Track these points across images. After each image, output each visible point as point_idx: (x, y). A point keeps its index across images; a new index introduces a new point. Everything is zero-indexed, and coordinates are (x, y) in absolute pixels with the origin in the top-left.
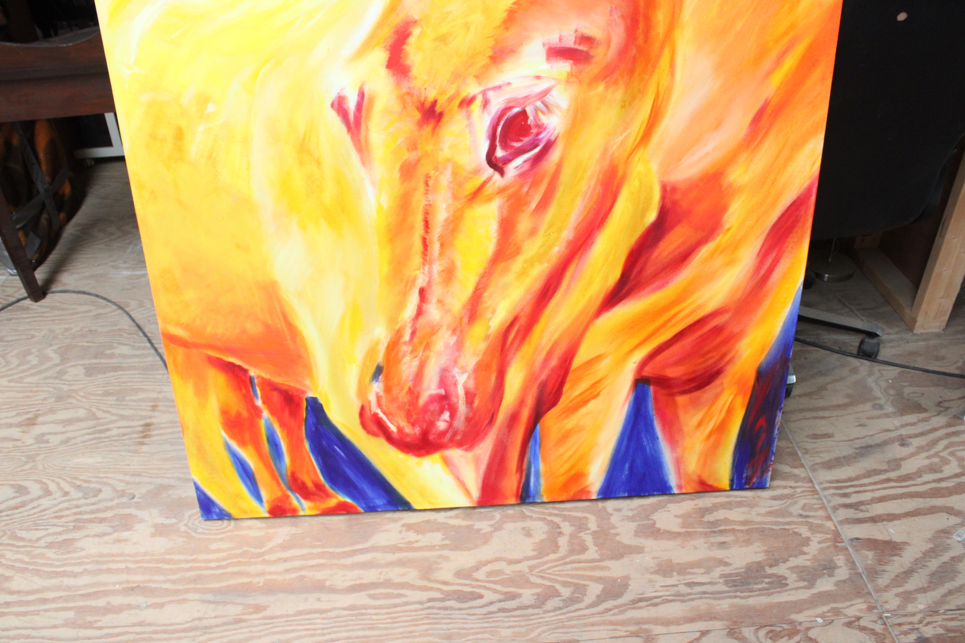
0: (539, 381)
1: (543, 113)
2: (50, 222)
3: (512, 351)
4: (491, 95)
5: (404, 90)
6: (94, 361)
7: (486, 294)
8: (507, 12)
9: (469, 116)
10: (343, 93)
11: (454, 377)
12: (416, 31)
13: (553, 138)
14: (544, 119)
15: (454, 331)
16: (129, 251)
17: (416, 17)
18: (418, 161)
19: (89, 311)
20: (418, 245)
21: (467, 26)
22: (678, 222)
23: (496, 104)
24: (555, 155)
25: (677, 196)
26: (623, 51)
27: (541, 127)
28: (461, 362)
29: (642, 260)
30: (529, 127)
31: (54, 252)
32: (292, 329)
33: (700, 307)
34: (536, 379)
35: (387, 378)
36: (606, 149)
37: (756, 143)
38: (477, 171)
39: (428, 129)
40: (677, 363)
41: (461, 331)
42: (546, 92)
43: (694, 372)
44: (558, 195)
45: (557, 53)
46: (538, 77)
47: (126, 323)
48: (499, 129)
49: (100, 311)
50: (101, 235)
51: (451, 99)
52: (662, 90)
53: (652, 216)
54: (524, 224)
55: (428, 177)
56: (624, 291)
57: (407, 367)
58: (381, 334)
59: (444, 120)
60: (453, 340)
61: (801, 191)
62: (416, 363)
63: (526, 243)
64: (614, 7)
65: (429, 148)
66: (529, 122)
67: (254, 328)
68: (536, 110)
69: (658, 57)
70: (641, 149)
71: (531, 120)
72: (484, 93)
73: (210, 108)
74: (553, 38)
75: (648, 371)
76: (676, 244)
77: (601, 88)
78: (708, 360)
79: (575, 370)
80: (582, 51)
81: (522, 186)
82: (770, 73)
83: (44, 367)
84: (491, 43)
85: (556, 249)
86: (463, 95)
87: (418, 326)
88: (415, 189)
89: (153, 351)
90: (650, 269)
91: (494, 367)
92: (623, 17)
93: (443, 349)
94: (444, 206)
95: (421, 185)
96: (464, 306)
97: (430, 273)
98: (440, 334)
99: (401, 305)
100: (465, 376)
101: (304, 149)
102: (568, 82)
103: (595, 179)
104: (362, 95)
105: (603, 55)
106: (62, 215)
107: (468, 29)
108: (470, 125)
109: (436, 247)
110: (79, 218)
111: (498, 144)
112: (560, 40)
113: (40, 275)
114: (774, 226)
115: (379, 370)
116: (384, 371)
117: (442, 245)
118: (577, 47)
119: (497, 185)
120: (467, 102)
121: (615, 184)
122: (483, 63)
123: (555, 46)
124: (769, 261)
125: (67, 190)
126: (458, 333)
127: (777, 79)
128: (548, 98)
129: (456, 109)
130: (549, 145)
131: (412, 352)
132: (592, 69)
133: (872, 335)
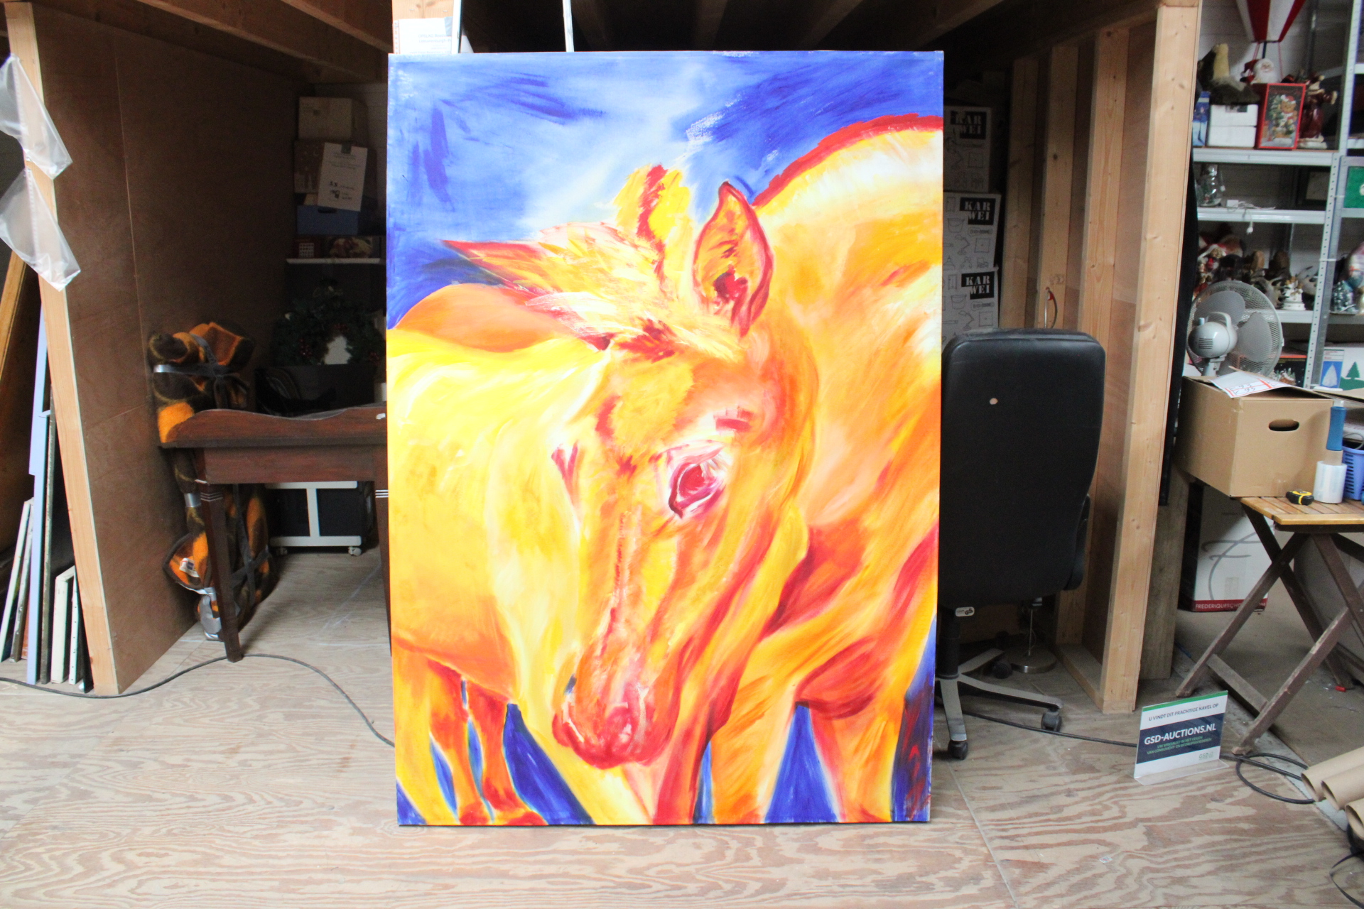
0: (710, 699)
1: (714, 469)
2: (249, 594)
3: (687, 669)
4: (673, 453)
5: (608, 447)
6: (294, 710)
7: (666, 616)
8: (687, 393)
9: (656, 469)
10: (562, 448)
11: (637, 691)
12: (619, 404)
13: (721, 488)
14: (714, 473)
15: (638, 649)
16: (325, 627)
17: (620, 394)
18: (616, 502)
19: (287, 672)
20: (612, 572)
21: (657, 402)
22: (825, 560)
23: (678, 460)
24: (723, 502)
25: (823, 538)
26: (775, 423)
27: (712, 480)
28: (643, 677)
29: (796, 592)
30: (703, 479)
31: (249, 624)
32: (503, 639)
33: (848, 635)
34: (708, 697)
35: (579, 688)
36: (763, 498)
37: (884, 495)
38: (661, 513)
39: (624, 477)
40: (833, 687)
41: (645, 649)
42: (716, 452)
43: (847, 697)
44: (726, 534)
45: (724, 423)
46: (710, 441)
47: (323, 682)
48: (680, 480)
49: (297, 672)
50: (296, 613)
51: (643, 455)
52: (806, 453)
53: (802, 554)
54: (698, 557)
55: (622, 516)
56: (781, 619)
57: (597, 680)
58: (577, 648)
59: (637, 471)
60: (637, 657)
61: (925, 535)
62: (604, 676)
63: (700, 574)
64: (767, 390)
65: (624, 493)
66: (703, 475)
67: (471, 637)
68: (708, 466)
69: (802, 427)
70: (791, 499)
71: (704, 474)
72: (668, 452)
73: (460, 453)
74: (722, 412)
75: (806, 694)
76: (824, 578)
77: (758, 450)
78: (859, 685)
79: (742, 690)
80: (744, 422)
81: (696, 526)
82: (890, 440)
83: (245, 711)
84: (675, 414)
85: (724, 579)
86: (653, 452)
87: (608, 642)
88: (612, 525)
89: (350, 706)
90: (803, 600)
91: (672, 683)
92: (774, 398)
93: (628, 664)
94: (634, 540)
95: (617, 523)
96: (648, 627)
97: (621, 595)
98: (626, 650)
99: (595, 623)
100: (646, 691)
101: (528, 490)
102: (732, 445)
103: (755, 522)
104: (575, 449)
105: (759, 426)
106: (259, 593)
107: (658, 404)
108: (657, 476)
109: (626, 574)
110: (275, 597)
111: (678, 491)
112: (727, 414)
114: (906, 565)
115: (573, 682)
116: (577, 683)
117: (631, 573)
118: (740, 419)
119: (677, 524)
120: (656, 458)
121: (772, 526)
122: (668, 430)
123: (723, 419)
124: (905, 595)
125: (266, 569)
126: (642, 650)
127: (896, 446)
128: (718, 457)
129: (647, 463)
130: (718, 494)
131: (601, 666)
132: (751, 436)
133: (1053, 708)
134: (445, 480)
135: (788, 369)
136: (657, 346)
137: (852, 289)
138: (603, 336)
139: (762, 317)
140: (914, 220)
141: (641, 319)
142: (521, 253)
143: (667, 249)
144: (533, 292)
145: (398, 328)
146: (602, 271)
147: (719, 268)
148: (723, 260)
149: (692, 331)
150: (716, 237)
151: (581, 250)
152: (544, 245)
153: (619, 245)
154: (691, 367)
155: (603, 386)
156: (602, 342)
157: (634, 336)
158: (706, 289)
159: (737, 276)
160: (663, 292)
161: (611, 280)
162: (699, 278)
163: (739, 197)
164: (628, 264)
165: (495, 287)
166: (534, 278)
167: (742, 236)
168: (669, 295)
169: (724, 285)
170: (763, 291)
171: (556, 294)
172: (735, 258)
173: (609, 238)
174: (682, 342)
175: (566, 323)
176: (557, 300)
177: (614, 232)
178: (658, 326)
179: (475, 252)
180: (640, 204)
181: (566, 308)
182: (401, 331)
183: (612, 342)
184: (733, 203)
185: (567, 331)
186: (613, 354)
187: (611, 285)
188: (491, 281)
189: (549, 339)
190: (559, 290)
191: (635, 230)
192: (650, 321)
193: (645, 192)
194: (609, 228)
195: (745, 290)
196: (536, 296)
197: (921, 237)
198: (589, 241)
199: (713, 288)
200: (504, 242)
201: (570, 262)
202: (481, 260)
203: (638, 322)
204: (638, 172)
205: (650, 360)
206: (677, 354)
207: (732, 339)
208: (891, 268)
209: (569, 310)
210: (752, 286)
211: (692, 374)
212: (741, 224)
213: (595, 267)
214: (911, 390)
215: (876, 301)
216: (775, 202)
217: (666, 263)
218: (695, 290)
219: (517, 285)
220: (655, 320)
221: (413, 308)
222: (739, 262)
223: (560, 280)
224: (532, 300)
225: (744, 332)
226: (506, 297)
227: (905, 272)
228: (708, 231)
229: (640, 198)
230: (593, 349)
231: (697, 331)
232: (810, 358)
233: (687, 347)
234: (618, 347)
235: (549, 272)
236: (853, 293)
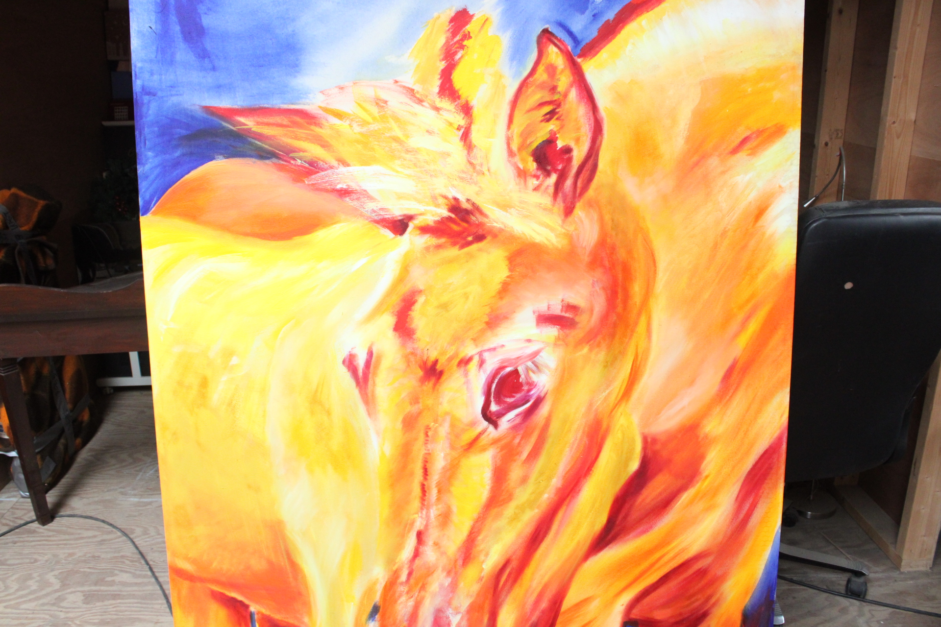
0: (530, 622)
1: (533, 372)
2: (66, 447)
3: (504, 593)
4: (486, 355)
5: (409, 350)
6: (94, 588)
7: (480, 538)
8: (502, 284)
9: (466, 374)
10: (354, 352)
11: (448, 618)
12: (421, 300)
13: (542, 395)
14: (535, 378)
15: (449, 573)
16: (138, 478)
17: (421, 287)
18: (419, 414)
19: (95, 536)
20: (417, 491)
21: (466, 296)
22: (660, 470)
23: (491, 364)
24: (544, 410)
25: (658, 447)
26: (605, 318)
27: (531, 385)
28: (455, 603)
29: (627, 506)
30: (521, 385)
31: (67, 476)
32: (294, 567)
33: (683, 550)
34: (528, 620)
35: (383, 619)
36: (591, 405)
37: (728, 397)
38: (473, 424)
39: (429, 385)
40: (665, 605)
41: (456, 573)
42: (536, 353)
43: (681, 614)
44: (547, 446)
45: (546, 319)
46: (529, 341)
47: (129, 550)
48: (494, 386)
49: (106, 537)
50: (113, 461)
51: (450, 359)
52: (640, 351)
53: (634, 465)
54: (516, 472)
55: (428, 428)
56: (610, 536)
57: (403, 606)
58: (379, 574)
59: (444, 377)
60: (447, 582)
61: (772, 440)
62: (411, 603)
63: (518, 491)
64: (595, 280)
65: (430, 402)
66: (521, 380)
67: (258, 565)
68: (527, 369)
69: (636, 323)
70: (623, 405)
71: (522, 379)
72: (480, 354)
73: (234, 360)
74: (542, 306)
75: (636, 614)
76: (659, 491)
77: (586, 350)
78: (694, 602)
79: (565, 612)
80: (569, 318)
81: (514, 438)
82: (736, 335)
83: (44, 592)
84: (487, 310)
85: (546, 496)
86: (462, 355)
87: (414, 567)
88: (416, 439)
89: (153, 580)
90: (635, 515)
91: (487, 607)
92: (604, 289)
93: (438, 590)
94: (442, 455)
95: (422, 436)
96: (459, 549)
97: (428, 517)
98: (435, 575)
99: (399, 547)
100: (459, 617)
101: (316, 401)
102: (556, 345)
103: (581, 431)
104: (370, 354)
105: (587, 322)
106: (79, 441)
107: (467, 298)
108: (467, 382)
109: (433, 493)
110: (94, 443)
111: (492, 399)
112: (549, 308)
113: (51, 498)
114: (750, 473)
115: (375, 610)
116: (381, 610)
117: (439, 491)
118: (563, 314)
119: (491, 436)
120: (465, 362)
121: (600, 436)
122: (480, 328)
123: (545, 314)
124: (747, 506)
125: (86, 417)
126: (453, 574)
127: (743, 340)
128: (538, 359)
129: (455, 367)
130: (539, 401)
131: (408, 593)
132: (577, 333)
133: (859, 574)
134: (218, 392)
135: (622, 254)
136: (465, 229)
137: (695, 158)
138: (400, 218)
139: (591, 192)
140: (769, 75)
141: (445, 197)
142: (298, 119)
143: (476, 112)
144: (313, 167)
145: (155, 214)
146: (396, 139)
147: (539, 135)
148: (543, 124)
149: (507, 211)
150: (535, 96)
151: (370, 114)
152: (325, 110)
153: (417, 108)
154: (506, 254)
155: (401, 279)
156: (399, 226)
157: (438, 218)
158: (523, 160)
159: (560, 144)
160: (471, 164)
161: (408, 151)
162: (515, 147)
163: (562, 47)
164: (427, 131)
165: (267, 161)
166: (314, 151)
167: (566, 95)
168: (478, 168)
169: (545, 154)
170: (591, 162)
171: (342, 169)
172: (558, 122)
173: (405, 99)
174: (495, 224)
175: (355, 203)
176: (343, 177)
177: (411, 92)
178: (465, 205)
179: (242, 119)
180: (442, 57)
181: (354, 186)
182: (157, 218)
183: (411, 225)
184: (554, 55)
185: (356, 213)
186: (412, 240)
187: (408, 156)
188: (263, 155)
189: (335, 223)
190: (345, 164)
191: (437, 90)
192: (456, 199)
193: (447, 42)
194: (404, 87)
195: (570, 160)
196: (318, 172)
197: (777, 95)
198: (381, 103)
199: (531, 159)
200: (277, 107)
201: (357, 129)
202: (250, 129)
203: (441, 201)
204: (439, 17)
205: (457, 247)
206: (489, 238)
207: (555, 219)
208: (742, 132)
209: (357, 188)
210: (578, 155)
211: (507, 263)
212: (564, 80)
213: (388, 135)
214: (762, 277)
215: (723, 173)
216: (604, 53)
217: (474, 128)
218: (510, 161)
219: (294, 159)
220: (462, 198)
221: (170, 190)
222: (562, 127)
223: (345, 151)
224: (313, 177)
225: (568, 211)
226: (282, 174)
227: (757, 137)
228: (524, 88)
229: (441, 50)
230: (388, 234)
231: (512, 211)
232: (647, 242)
233: (501, 230)
234: (418, 232)
235: (333, 142)
236: (697, 164)
